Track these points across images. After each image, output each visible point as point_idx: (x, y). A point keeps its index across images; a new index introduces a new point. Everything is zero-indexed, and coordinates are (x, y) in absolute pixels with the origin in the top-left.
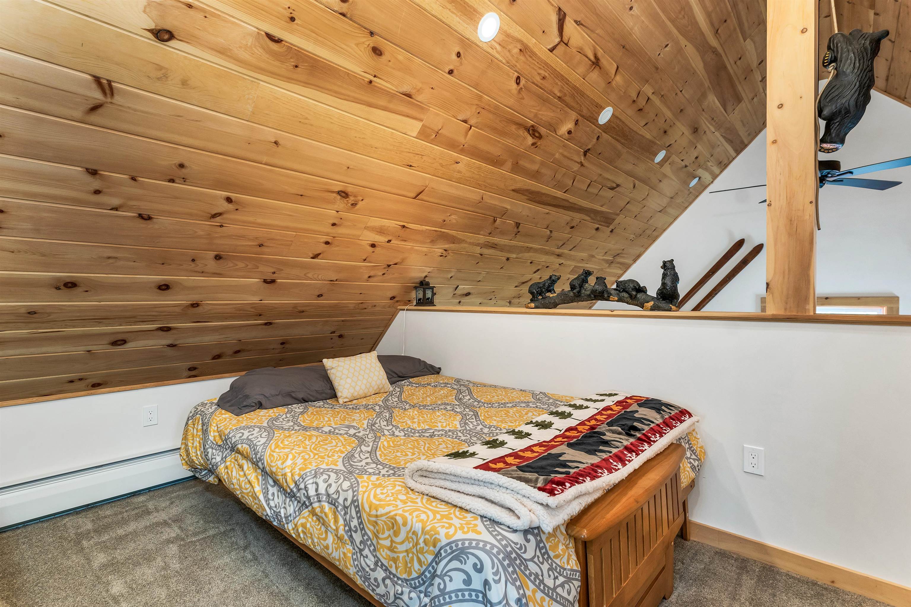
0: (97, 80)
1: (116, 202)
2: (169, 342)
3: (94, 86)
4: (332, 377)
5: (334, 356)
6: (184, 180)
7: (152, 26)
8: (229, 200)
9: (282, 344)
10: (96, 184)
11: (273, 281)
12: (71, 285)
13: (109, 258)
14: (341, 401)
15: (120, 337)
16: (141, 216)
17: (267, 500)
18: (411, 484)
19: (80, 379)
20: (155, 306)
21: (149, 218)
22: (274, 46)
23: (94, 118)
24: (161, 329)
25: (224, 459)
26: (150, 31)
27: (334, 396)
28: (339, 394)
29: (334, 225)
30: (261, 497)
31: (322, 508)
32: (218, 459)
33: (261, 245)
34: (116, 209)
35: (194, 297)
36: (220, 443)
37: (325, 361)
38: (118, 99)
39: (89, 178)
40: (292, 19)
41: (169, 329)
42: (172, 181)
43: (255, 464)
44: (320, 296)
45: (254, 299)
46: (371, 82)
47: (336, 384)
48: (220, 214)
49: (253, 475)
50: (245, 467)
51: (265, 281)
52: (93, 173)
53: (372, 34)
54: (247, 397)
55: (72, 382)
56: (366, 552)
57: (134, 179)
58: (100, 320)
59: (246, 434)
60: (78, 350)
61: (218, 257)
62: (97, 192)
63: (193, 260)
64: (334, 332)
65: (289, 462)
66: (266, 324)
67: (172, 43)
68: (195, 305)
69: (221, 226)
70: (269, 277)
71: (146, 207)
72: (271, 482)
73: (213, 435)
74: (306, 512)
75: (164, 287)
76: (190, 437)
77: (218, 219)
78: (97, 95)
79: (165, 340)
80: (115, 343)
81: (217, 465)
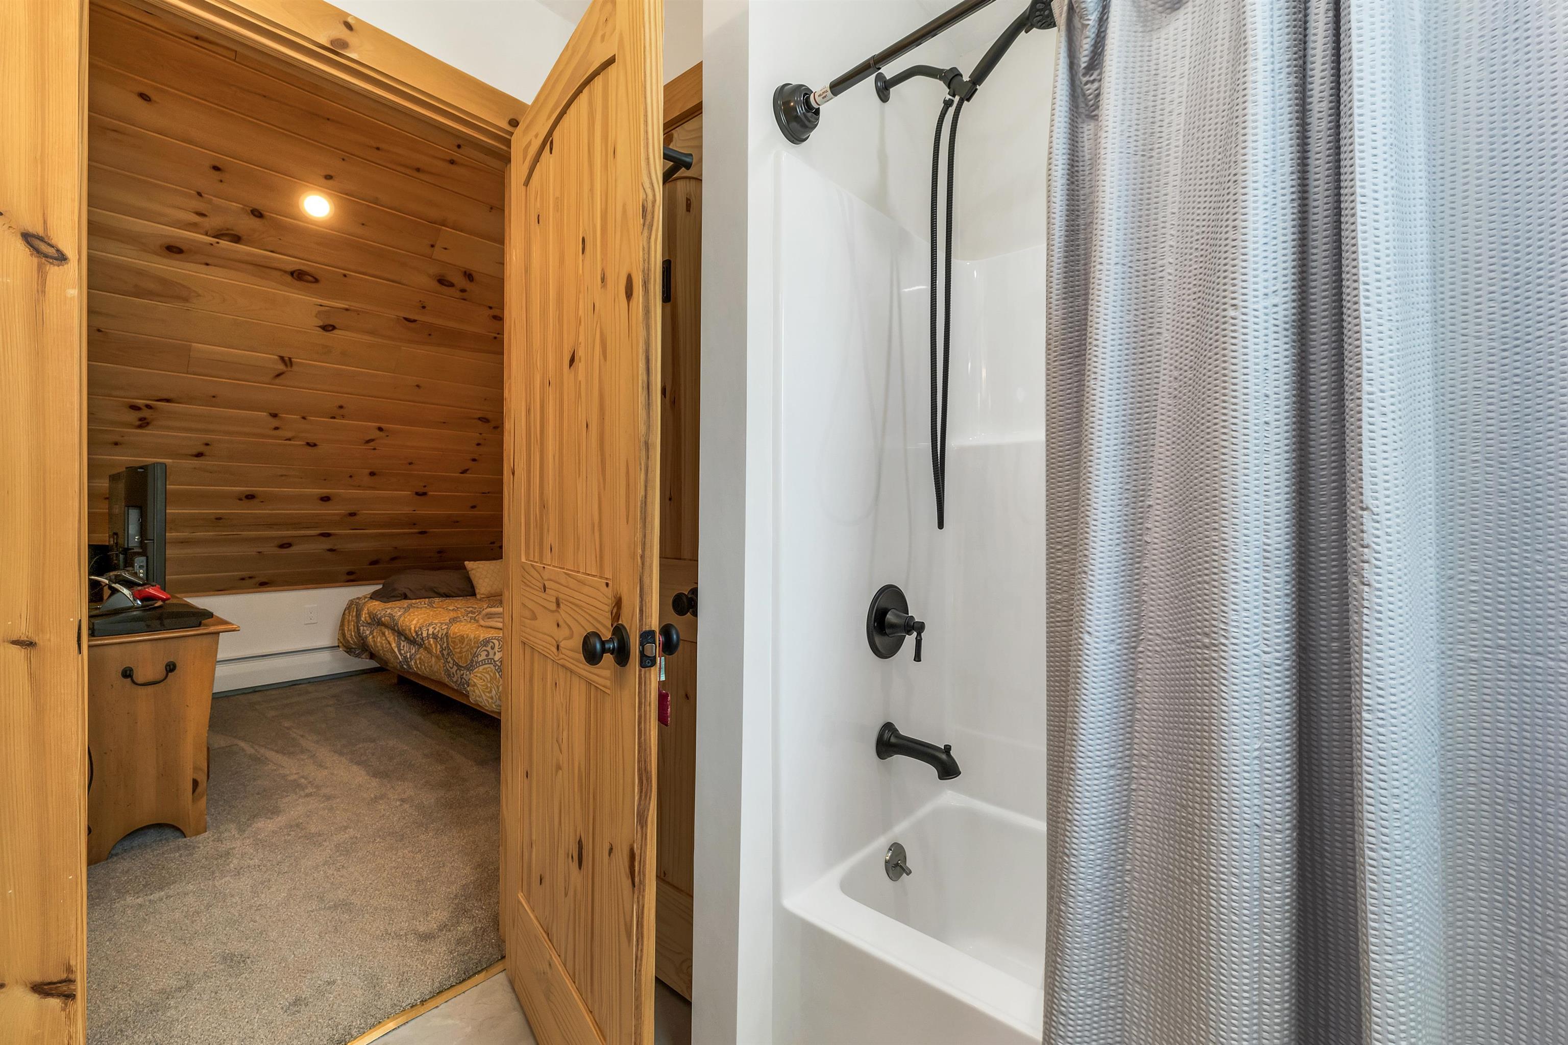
0: (282, 358)
1: (289, 434)
2: (329, 547)
3: (280, 362)
4: (472, 577)
5: (475, 560)
6: (343, 417)
7: (321, 324)
8: (380, 429)
9: (439, 552)
10: (275, 423)
11: (424, 494)
12: (250, 497)
13: (282, 476)
14: (478, 596)
15: (285, 541)
16: (308, 444)
17: (399, 650)
18: (482, 623)
19: (250, 578)
20: (318, 515)
21: (315, 445)
22: (412, 325)
23: (277, 381)
24: (323, 535)
25: (371, 633)
26: (320, 327)
27: (474, 594)
28: (477, 591)
29: (478, 444)
30: (396, 650)
31: (429, 642)
32: (368, 632)
33: (410, 464)
34: (290, 440)
35: (352, 508)
36: (369, 621)
37: (466, 563)
38: (295, 368)
39: (271, 419)
40: (424, 307)
41: (328, 535)
42: (334, 418)
43: (393, 630)
44: (474, 507)
45: (407, 510)
46: (495, 338)
47: (475, 583)
48: (372, 440)
49: (391, 637)
50: (387, 633)
51: (417, 494)
52: (275, 416)
53: (491, 308)
54: (395, 590)
55: (243, 579)
56: (450, 659)
57: (304, 418)
58: (270, 526)
59: (389, 611)
60: (250, 550)
61: (372, 474)
62: (276, 428)
63: (351, 477)
64: (493, 543)
65: (414, 622)
66: (421, 533)
67: (335, 331)
68: (352, 514)
69: (374, 449)
70: (421, 490)
71: (312, 438)
72: (403, 638)
73: (364, 615)
74: (421, 650)
75: (326, 499)
76: (346, 623)
77: (372, 444)
78: (281, 367)
79: (326, 544)
80: (282, 546)
81: (366, 637)
